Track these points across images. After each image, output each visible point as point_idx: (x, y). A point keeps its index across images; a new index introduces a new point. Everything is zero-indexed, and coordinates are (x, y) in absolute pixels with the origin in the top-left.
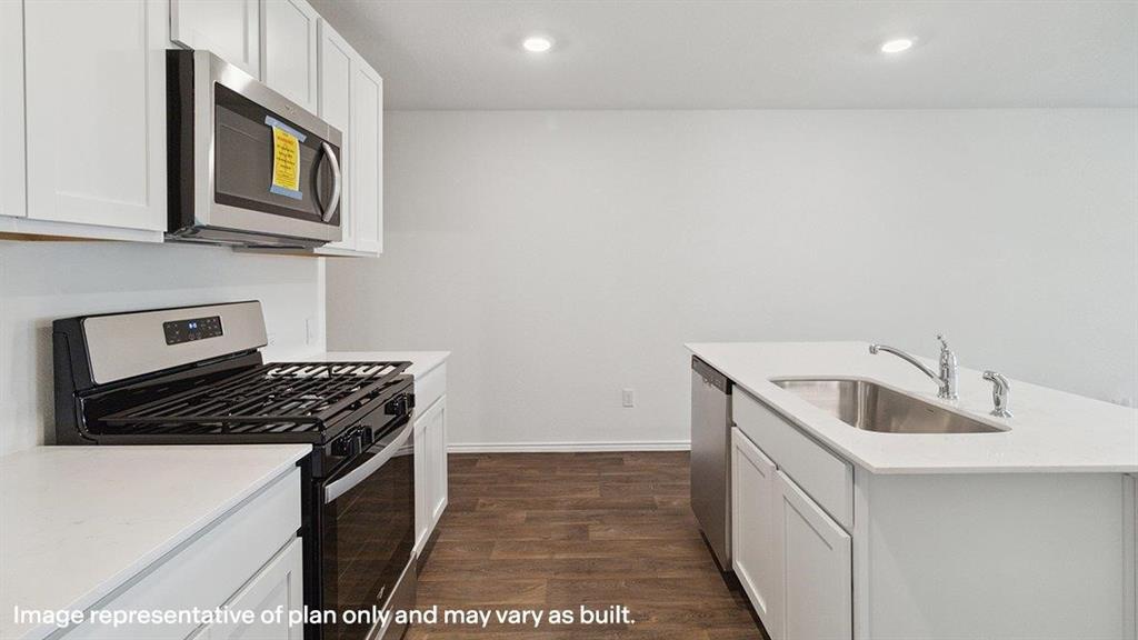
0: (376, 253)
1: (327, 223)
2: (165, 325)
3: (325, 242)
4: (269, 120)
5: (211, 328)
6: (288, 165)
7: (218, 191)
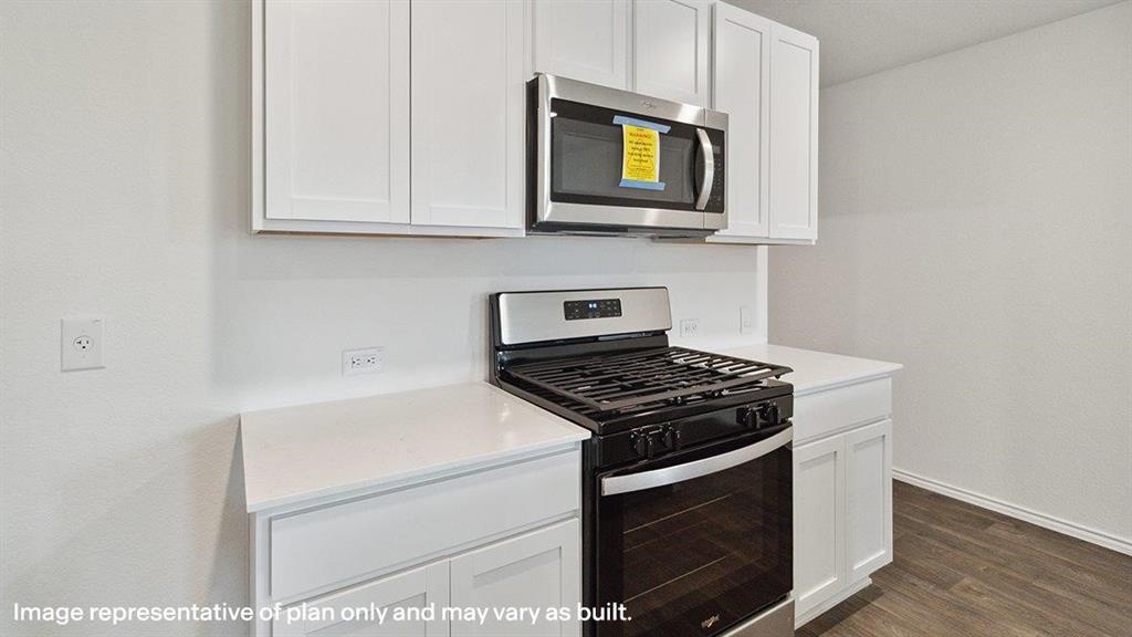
0: (810, 240)
1: (700, 211)
2: (566, 303)
3: (714, 231)
4: (617, 120)
5: (611, 308)
6: (644, 158)
7: (555, 190)
